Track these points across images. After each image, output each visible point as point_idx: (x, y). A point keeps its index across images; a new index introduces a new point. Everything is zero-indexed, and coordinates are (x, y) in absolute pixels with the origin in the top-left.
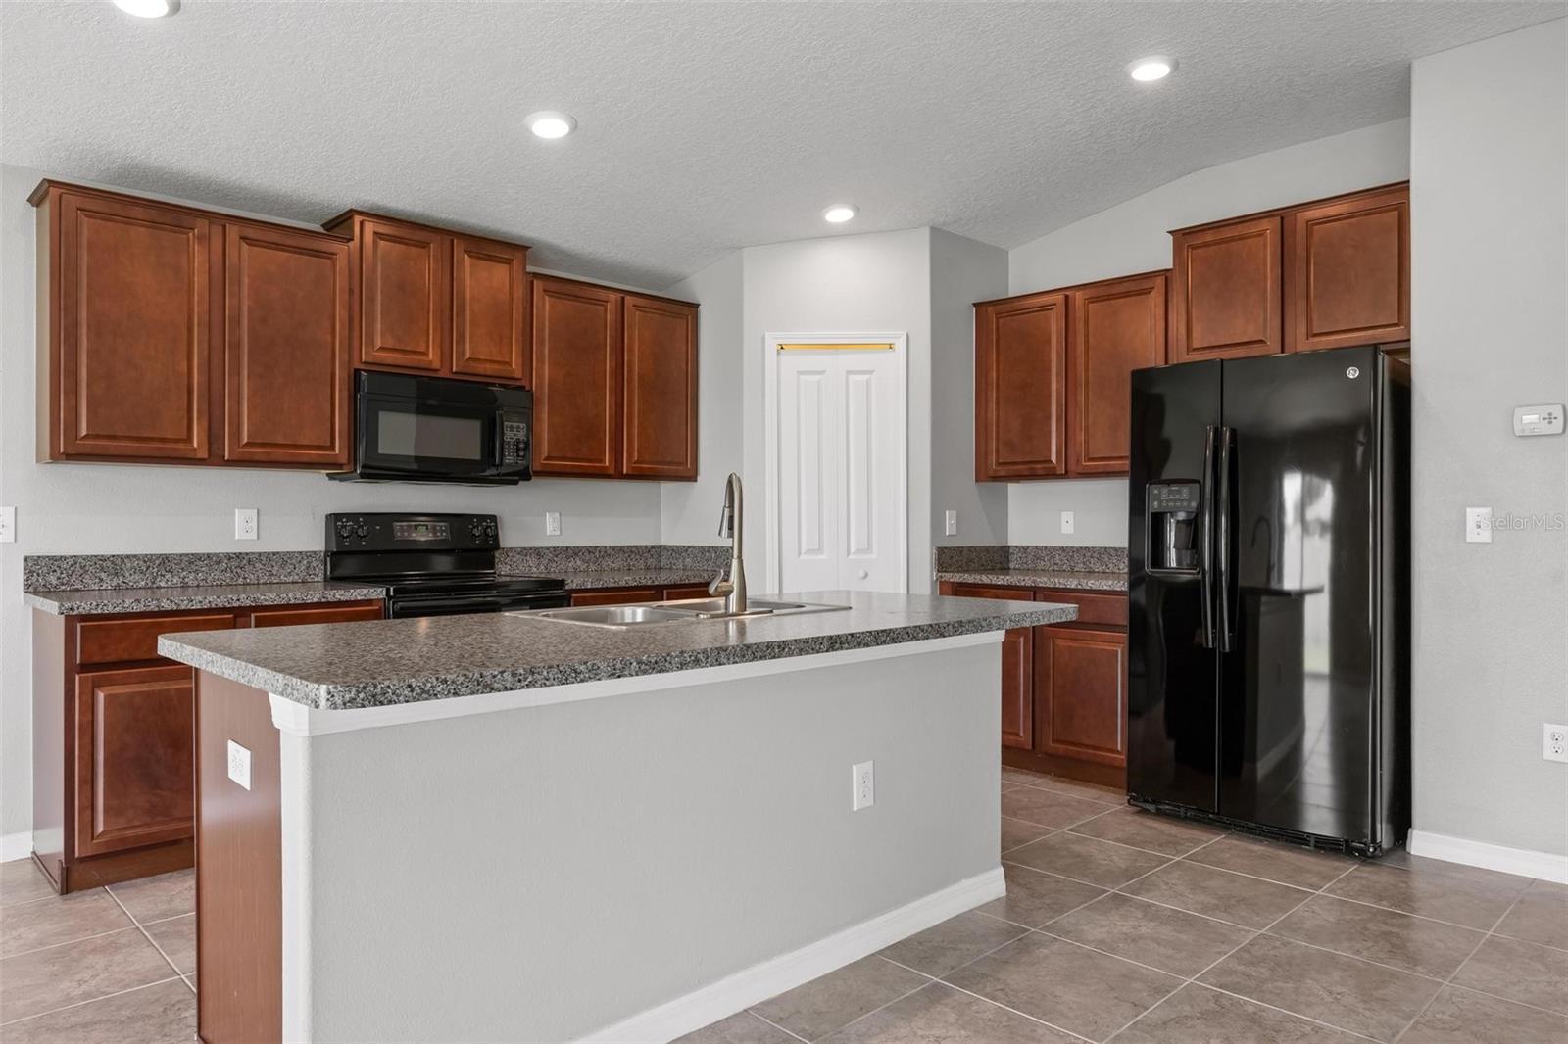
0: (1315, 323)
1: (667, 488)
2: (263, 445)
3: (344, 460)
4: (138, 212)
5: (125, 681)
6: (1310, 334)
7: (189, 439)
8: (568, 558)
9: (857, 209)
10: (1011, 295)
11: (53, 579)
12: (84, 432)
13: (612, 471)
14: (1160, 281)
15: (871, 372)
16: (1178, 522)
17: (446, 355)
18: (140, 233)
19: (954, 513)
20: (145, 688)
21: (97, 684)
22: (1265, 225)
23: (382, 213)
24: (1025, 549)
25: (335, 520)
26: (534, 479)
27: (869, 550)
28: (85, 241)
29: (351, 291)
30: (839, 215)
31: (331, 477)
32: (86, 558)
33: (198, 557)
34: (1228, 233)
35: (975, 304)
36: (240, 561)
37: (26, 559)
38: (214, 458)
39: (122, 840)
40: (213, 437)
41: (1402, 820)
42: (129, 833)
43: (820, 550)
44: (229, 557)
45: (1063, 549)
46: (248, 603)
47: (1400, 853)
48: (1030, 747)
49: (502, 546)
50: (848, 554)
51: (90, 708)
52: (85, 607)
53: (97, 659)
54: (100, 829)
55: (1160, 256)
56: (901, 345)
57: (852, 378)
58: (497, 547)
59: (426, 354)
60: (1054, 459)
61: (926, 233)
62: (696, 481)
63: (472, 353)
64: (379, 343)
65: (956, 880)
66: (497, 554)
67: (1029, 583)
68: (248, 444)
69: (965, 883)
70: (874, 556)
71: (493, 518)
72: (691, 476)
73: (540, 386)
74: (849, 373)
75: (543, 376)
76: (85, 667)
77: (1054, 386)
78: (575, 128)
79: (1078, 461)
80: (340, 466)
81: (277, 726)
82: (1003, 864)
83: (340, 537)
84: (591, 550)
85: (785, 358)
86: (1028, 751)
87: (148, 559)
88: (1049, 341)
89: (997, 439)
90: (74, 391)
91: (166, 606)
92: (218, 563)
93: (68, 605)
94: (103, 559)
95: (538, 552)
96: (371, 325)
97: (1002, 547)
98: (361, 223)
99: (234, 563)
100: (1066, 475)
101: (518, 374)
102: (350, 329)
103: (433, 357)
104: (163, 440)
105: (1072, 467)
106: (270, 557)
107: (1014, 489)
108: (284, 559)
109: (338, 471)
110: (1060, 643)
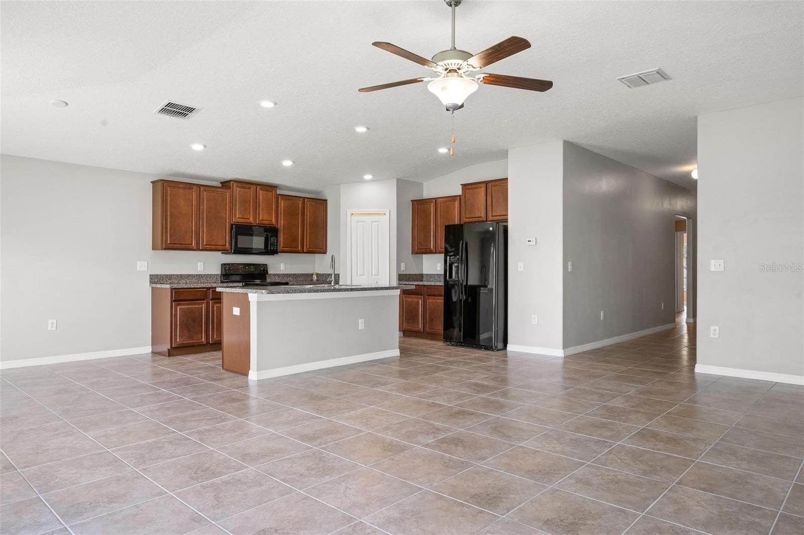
0: (493, 213)
1: (317, 256)
2: (209, 245)
3: (229, 249)
4: (181, 186)
5: (183, 305)
6: (493, 216)
7: (192, 244)
8: (288, 277)
9: (373, 175)
10: (424, 198)
11: (156, 280)
12: (169, 242)
13: (301, 251)
14: (458, 198)
15: (379, 222)
16: (455, 266)
17: (255, 219)
18: (181, 191)
19: (404, 264)
20: (187, 307)
21: (178, 305)
22: (482, 185)
23: (237, 180)
24: (427, 275)
25: (223, 265)
26: (279, 254)
27: (378, 275)
28: (169, 194)
29: (230, 203)
30: (368, 177)
31: (222, 253)
32: (164, 275)
33: (190, 275)
34: (474, 186)
35: (412, 201)
36: (199, 276)
37: (150, 275)
38: (198, 249)
39: (183, 344)
40: (198, 243)
41: (505, 342)
42: (184, 342)
43: (363, 275)
44: (197, 275)
45: (438, 275)
46: (210, 286)
47: (505, 350)
48: (422, 331)
49: (269, 273)
50: (372, 276)
51: (176, 311)
52: (175, 286)
53: (177, 299)
54: (178, 340)
55: (458, 192)
56: (388, 214)
57: (373, 223)
58: (267, 273)
59: (250, 219)
60: (432, 248)
61: (395, 180)
62: (326, 253)
63: (262, 218)
64: (238, 217)
65: (386, 350)
66: (267, 275)
67: (422, 284)
68: (206, 245)
69: (388, 351)
70: (380, 277)
71: (266, 265)
72: (325, 253)
73: (280, 226)
74: (372, 222)
75: (281, 224)
76: (175, 301)
77: (432, 226)
78: (294, 162)
79: (438, 249)
80: (227, 250)
81: (250, 300)
82: (399, 348)
83: (226, 270)
84: (294, 275)
85: (352, 217)
86: (422, 332)
87: (177, 275)
88: (431, 213)
89: (417, 242)
90: (166, 232)
91: (192, 286)
92: (194, 277)
93: (172, 285)
94: (167, 275)
95: (279, 275)
96: (236, 211)
97: (420, 274)
98: (233, 184)
99: (198, 277)
100: (435, 253)
101: (275, 224)
102: (230, 213)
103: (251, 219)
104: (186, 244)
105: (437, 250)
106: (207, 275)
107: (424, 256)
108: (210, 276)
109: (225, 251)
110: (430, 300)
